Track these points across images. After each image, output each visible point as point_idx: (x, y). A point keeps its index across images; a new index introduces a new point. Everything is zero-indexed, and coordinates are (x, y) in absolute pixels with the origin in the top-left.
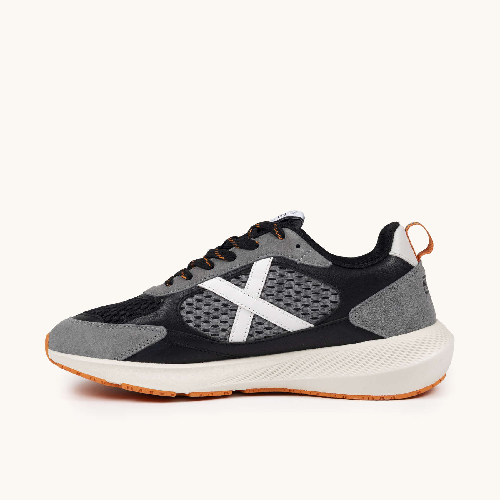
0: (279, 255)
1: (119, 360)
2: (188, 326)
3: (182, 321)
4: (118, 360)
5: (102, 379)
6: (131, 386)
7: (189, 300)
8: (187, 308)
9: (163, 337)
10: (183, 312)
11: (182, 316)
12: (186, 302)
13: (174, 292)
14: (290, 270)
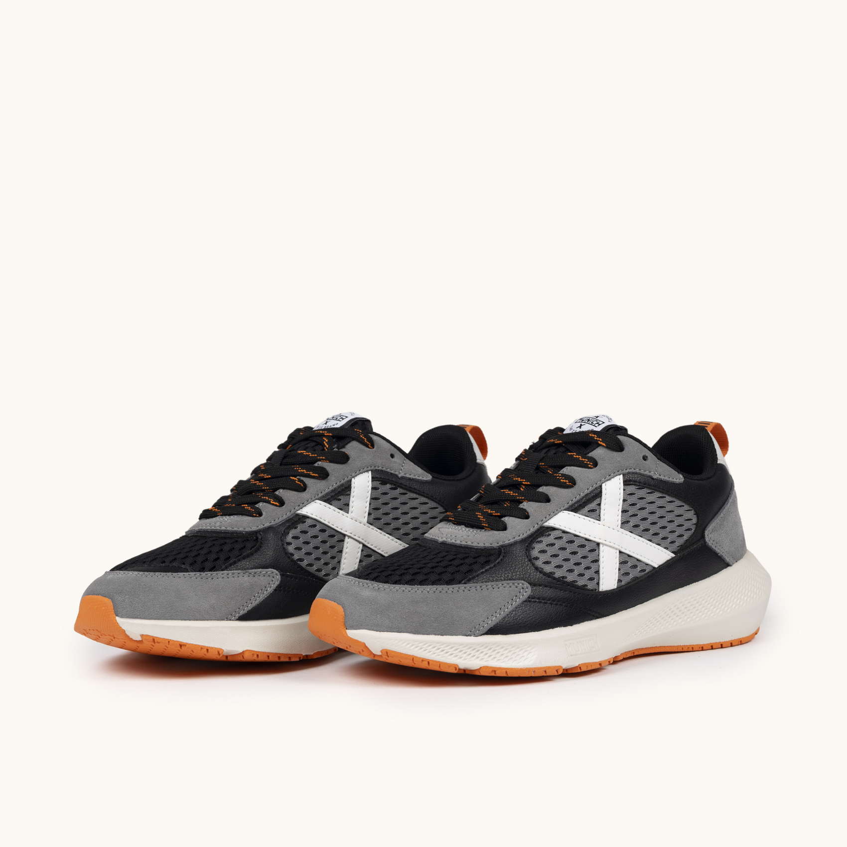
0: (377, 468)
1: (233, 620)
2: (300, 566)
3: (293, 561)
4: (230, 620)
5: (218, 648)
6: (256, 652)
7: (292, 533)
8: (295, 543)
9: (277, 583)
10: (291, 549)
11: (292, 555)
12: (291, 535)
13: (271, 524)
14: (393, 486)
